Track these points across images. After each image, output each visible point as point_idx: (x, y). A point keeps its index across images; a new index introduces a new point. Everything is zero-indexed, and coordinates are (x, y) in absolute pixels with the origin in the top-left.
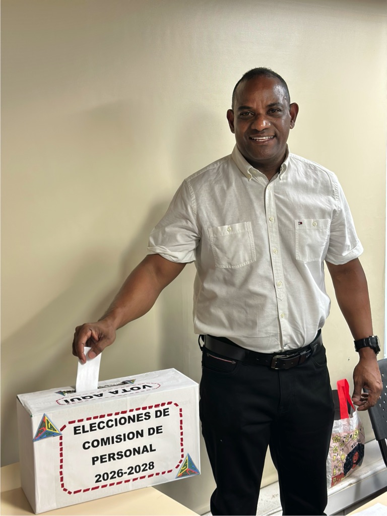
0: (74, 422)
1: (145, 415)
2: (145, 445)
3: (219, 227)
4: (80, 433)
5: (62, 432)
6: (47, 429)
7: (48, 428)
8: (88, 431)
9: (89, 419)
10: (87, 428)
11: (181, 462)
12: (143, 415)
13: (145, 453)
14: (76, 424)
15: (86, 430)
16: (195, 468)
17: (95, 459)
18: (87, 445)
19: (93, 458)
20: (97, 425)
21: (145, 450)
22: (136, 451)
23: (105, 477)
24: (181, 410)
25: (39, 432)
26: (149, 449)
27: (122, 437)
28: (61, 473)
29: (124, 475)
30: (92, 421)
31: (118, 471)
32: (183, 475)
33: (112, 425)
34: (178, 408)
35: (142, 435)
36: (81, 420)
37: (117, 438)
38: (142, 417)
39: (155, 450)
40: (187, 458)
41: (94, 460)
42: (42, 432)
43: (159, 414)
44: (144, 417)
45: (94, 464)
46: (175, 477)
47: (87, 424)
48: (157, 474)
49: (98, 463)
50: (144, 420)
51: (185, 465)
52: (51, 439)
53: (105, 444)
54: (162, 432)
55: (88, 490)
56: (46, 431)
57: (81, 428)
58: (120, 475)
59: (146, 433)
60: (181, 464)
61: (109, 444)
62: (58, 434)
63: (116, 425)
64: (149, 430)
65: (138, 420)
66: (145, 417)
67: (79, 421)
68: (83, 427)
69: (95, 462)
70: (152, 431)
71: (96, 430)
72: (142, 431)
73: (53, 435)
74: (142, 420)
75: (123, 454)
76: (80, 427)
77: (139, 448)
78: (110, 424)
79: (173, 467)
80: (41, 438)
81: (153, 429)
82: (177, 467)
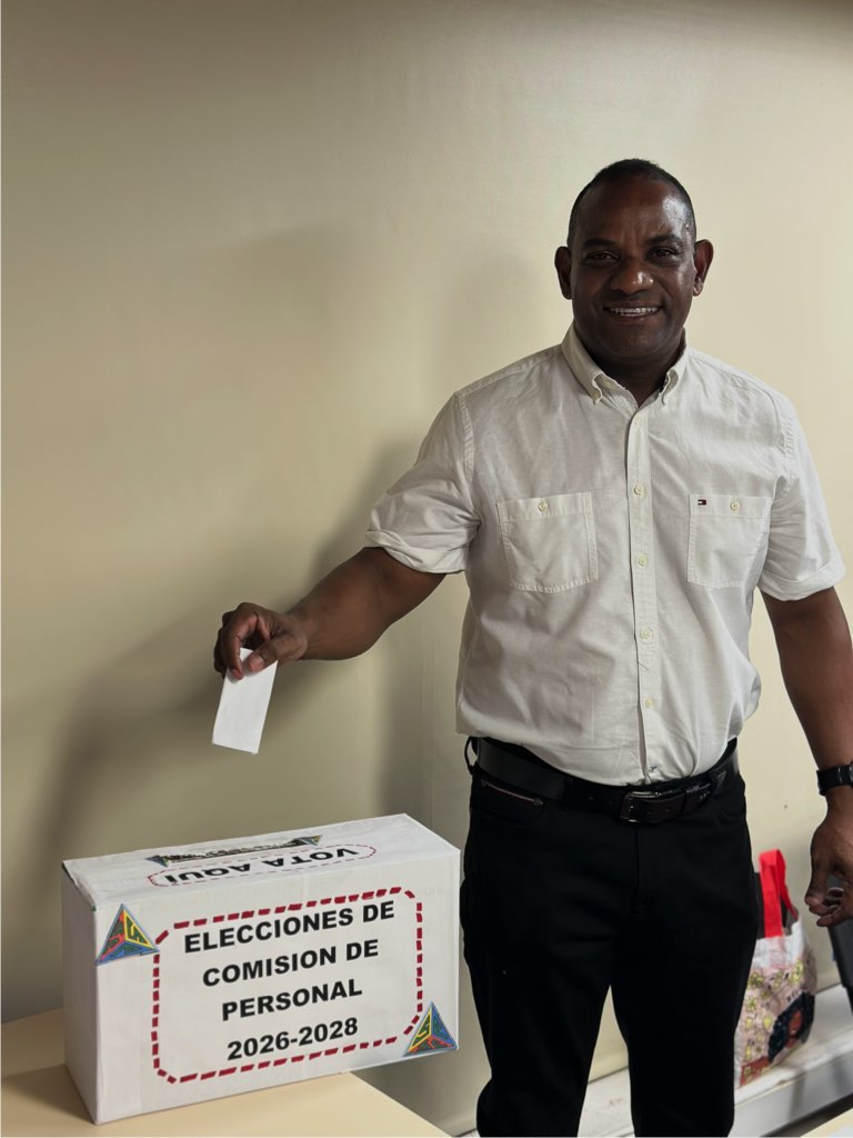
0: (185, 924)
1: (342, 915)
2: (339, 980)
3: (521, 502)
4: (198, 949)
5: (160, 946)
6: (127, 939)
7: (130, 937)
8: (215, 946)
9: (218, 919)
10: (215, 939)
11: (416, 1019)
12: (337, 916)
13: (339, 998)
14: (191, 930)
15: (211, 943)
16: (446, 1036)
17: (230, 1008)
18: (212, 977)
19: (225, 1006)
20: (235, 933)
21: (339, 991)
22: (320, 993)
23: (249, 1047)
24: (419, 906)
25: (110, 943)
26: (347, 990)
27: (290, 962)
28: (154, 1036)
29: (291, 1045)
30: (226, 924)
31: (279, 1037)
32: (419, 1050)
33: (269, 935)
34: (414, 902)
35: (332, 959)
36: (202, 922)
37: (278, 962)
38: (334, 919)
39: (360, 993)
40: (430, 1013)
41: (227, 1010)
42: (115, 944)
43: (371, 913)
44: (339, 919)
45: (226, 1018)
46: (403, 1053)
47: (214, 930)
48: (364, 1045)
49: (235, 1016)
50: (338, 925)
51: (425, 1028)
52: (136, 960)
53: (253, 976)
54: (376, 954)
55: (211, 1075)
56: (124, 942)
57: (201, 939)
58: (283, 1044)
59: (341, 954)
60: (415, 1026)
61: (261, 975)
62: (150, 951)
63: (278, 935)
64: (349, 947)
65: (326, 926)
66: (341, 919)
67: (198, 923)
68: (206, 936)
69: (230, 1015)
70: (354, 952)
71: (232, 943)
72: (333, 949)
73: (140, 951)
74: (334, 926)
75: (291, 998)
76: (198, 935)
77: (325, 987)
78: (264, 931)
79: (398, 1032)
80: (113, 957)
81: (358, 946)
82: (407, 1032)
